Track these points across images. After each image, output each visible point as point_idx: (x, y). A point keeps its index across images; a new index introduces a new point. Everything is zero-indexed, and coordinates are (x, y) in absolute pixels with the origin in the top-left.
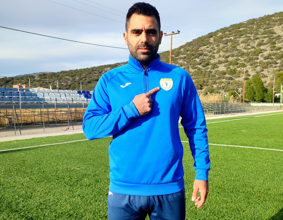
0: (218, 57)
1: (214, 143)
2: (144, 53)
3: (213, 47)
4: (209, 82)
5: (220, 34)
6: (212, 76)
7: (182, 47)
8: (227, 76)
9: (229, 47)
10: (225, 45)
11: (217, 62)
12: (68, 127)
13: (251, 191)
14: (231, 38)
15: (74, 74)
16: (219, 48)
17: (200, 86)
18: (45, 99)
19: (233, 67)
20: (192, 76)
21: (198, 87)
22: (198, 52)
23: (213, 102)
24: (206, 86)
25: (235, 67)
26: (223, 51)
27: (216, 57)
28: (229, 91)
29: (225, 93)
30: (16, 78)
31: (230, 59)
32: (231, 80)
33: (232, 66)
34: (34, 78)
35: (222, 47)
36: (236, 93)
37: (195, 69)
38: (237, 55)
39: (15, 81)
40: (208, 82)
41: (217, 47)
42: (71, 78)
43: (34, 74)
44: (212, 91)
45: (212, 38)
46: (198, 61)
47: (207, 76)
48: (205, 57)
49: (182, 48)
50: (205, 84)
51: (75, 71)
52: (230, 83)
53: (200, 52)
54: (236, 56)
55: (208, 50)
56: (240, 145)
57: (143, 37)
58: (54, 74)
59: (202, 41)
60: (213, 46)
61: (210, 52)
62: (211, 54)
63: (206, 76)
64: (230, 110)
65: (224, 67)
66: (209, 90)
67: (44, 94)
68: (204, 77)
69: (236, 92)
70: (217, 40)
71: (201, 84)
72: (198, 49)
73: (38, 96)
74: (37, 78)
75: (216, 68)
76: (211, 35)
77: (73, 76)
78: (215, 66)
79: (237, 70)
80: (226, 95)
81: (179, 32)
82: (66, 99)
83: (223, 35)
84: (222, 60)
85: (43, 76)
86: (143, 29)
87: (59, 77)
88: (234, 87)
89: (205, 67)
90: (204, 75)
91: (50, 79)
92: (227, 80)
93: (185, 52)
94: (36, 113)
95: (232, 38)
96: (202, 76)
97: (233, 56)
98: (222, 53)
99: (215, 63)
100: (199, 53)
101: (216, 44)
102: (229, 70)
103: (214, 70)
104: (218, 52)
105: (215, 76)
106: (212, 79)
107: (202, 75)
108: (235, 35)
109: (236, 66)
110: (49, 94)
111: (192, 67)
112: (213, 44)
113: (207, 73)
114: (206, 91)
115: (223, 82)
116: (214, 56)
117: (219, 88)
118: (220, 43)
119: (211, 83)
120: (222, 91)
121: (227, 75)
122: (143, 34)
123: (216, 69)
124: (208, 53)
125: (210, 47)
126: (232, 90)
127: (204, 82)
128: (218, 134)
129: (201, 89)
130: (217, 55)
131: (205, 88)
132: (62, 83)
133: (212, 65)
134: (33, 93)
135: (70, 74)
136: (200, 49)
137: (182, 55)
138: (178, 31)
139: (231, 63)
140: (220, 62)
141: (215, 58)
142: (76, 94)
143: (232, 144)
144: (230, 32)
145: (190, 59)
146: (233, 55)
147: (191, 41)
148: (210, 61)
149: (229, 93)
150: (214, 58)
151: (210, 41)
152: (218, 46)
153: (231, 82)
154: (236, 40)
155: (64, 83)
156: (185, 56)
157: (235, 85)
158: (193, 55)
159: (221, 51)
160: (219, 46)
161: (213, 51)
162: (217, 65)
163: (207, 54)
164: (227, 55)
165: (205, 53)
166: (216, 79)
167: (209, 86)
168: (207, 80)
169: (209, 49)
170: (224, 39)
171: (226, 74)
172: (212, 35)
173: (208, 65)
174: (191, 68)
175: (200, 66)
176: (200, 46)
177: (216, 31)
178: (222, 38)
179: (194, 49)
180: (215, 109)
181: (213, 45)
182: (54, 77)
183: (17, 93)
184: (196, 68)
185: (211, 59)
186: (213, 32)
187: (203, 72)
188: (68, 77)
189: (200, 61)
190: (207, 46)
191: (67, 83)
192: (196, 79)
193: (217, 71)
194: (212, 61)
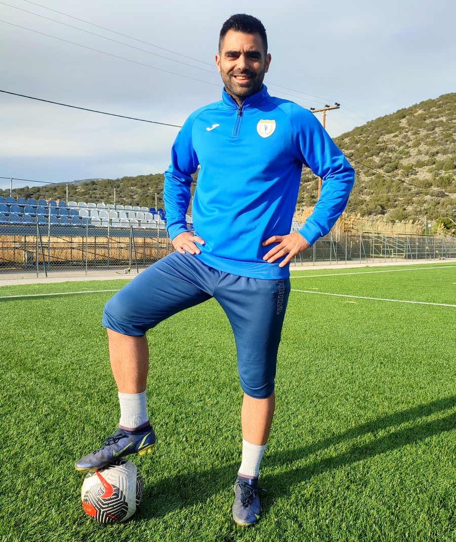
0: (416, 155)
1: (393, 298)
2: (242, 85)
3: (407, 136)
4: (399, 200)
5: (420, 112)
6: (404, 190)
7: (346, 135)
8: (435, 189)
9: (437, 135)
10: (430, 132)
11: (413, 163)
12: (129, 269)
13: (443, 364)
14: (441, 119)
15: (145, 183)
16: (419, 138)
17: (381, 209)
18: (92, 220)
19: (446, 173)
20: (366, 188)
21: (376, 210)
22: (377, 145)
23: (405, 236)
24: (391, 207)
25: (451, 173)
26: (427, 142)
27: (411, 154)
28: (437, 218)
29: (429, 222)
30: (44, 189)
31: (440, 158)
32: (442, 197)
33: (444, 172)
34: (76, 189)
35: (424, 136)
36: (451, 222)
37: (370, 175)
38: (453, 150)
39: (42, 193)
40: (395, 201)
41: (414, 136)
42: (139, 190)
43: (76, 181)
44: (404, 217)
45: (404, 119)
46: (378, 162)
47: (394, 189)
48: (391, 155)
49: (347, 137)
50: (389, 203)
51: (147, 177)
52: (439, 203)
53: (381, 145)
54: (451, 153)
55: (396, 142)
56: (443, 303)
57: (240, 63)
58: (110, 183)
59: (385, 124)
60: (405, 134)
61: (400, 144)
62: (402, 148)
63: (392, 190)
64: (437, 252)
65: (427, 173)
66: (399, 215)
67: (89, 211)
68: (389, 192)
69: (451, 220)
70: (414, 124)
71: (382, 203)
72: (378, 139)
73: (80, 215)
74: (80, 189)
75: (411, 174)
76: (402, 114)
77: (144, 186)
78: (410, 170)
79: (454, 179)
80: (432, 224)
81: (339, 105)
82: (128, 222)
83: (426, 114)
84: (423, 160)
85: (92, 185)
86: (241, 51)
87: (118, 187)
88: (447, 211)
89: (390, 172)
90: (389, 187)
91: (102, 191)
92: (433, 197)
93: (353, 145)
94: (75, 246)
95: (444, 119)
96: (384, 189)
97: (445, 152)
98: (423, 147)
99: (411, 165)
100: (379, 146)
101: (412, 130)
102: (437, 178)
103: (409, 179)
104: (416, 145)
105: (410, 190)
106: (404, 196)
107: (385, 186)
108: (449, 114)
109: (451, 171)
110: (99, 212)
111: (365, 173)
112: (407, 130)
113: (394, 184)
114: (392, 217)
115: (425, 202)
116: (408, 152)
117: (417, 213)
118: (421, 128)
119: (403, 202)
120: (424, 219)
121: (435, 187)
122: (242, 57)
123: (413, 177)
124: (397, 147)
125: (401, 136)
126: (443, 217)
127: (389, 200)
128: (405, 286)
129: (383, 213)
130: (414, 151)
131: (390, 211)
132: (124, 199)
133: (404, 168)
134: (72, 210)
135: (138, 183)
136: (380, 140)
137: (347, 149)
138: (336, 104)
139: (441, 166)
140: (421, 164)
141: (410, 156)
142: (146, 213)
143: (427, 300)
144: (439, 108)
145: (361, 157)
146: (445, 150)
147: (364, 125)
148: (401, 162)
149: (438, 221)
150: (408, 155)
151: (401, 125)
152: (415, 133)
153: (441, 202)
154: (452, 123)
155: (128, 199)
156: (352, 151)
157: (449, 206)
158: (368, 150)
159: (422, 143)
160: (418, 134)
161: (407, 143)
162: (414, 169)
163: (394, 148)
164: (434, 150)
165: (390, 146)
166: (413, 195)
167: (397, 208)
168: (394, 196)
169: (399, 139)
170: (428, 121)
171: (432, 186)
172: (404, 114)
173: (397, 168)
174: (363, 175)
175: (381, 171)
176: (382, 134)
177: (411, 106)
178: (425, 120)
179: (369, 139)
180: (407, 249)
181: (407, 132)
182: (110, 188)
183: (45, 208)
184: (374, 174)
185: (402, 158)
186: (407, 107)
187: (387, 182)
188: (135, 188)
189: (381, 160)
190: (395, 134)
191: (132, 198)
192: (374, 195)
193: (414, 180)
194: (405, 162)
